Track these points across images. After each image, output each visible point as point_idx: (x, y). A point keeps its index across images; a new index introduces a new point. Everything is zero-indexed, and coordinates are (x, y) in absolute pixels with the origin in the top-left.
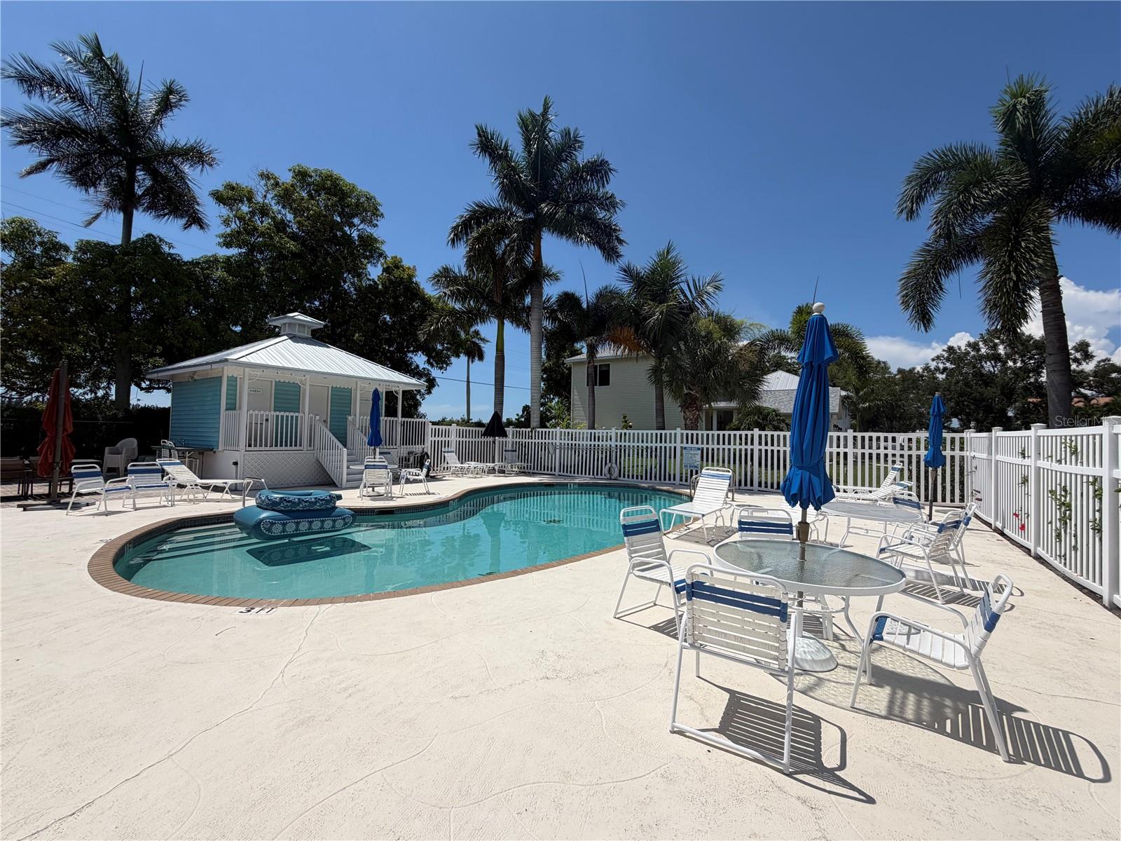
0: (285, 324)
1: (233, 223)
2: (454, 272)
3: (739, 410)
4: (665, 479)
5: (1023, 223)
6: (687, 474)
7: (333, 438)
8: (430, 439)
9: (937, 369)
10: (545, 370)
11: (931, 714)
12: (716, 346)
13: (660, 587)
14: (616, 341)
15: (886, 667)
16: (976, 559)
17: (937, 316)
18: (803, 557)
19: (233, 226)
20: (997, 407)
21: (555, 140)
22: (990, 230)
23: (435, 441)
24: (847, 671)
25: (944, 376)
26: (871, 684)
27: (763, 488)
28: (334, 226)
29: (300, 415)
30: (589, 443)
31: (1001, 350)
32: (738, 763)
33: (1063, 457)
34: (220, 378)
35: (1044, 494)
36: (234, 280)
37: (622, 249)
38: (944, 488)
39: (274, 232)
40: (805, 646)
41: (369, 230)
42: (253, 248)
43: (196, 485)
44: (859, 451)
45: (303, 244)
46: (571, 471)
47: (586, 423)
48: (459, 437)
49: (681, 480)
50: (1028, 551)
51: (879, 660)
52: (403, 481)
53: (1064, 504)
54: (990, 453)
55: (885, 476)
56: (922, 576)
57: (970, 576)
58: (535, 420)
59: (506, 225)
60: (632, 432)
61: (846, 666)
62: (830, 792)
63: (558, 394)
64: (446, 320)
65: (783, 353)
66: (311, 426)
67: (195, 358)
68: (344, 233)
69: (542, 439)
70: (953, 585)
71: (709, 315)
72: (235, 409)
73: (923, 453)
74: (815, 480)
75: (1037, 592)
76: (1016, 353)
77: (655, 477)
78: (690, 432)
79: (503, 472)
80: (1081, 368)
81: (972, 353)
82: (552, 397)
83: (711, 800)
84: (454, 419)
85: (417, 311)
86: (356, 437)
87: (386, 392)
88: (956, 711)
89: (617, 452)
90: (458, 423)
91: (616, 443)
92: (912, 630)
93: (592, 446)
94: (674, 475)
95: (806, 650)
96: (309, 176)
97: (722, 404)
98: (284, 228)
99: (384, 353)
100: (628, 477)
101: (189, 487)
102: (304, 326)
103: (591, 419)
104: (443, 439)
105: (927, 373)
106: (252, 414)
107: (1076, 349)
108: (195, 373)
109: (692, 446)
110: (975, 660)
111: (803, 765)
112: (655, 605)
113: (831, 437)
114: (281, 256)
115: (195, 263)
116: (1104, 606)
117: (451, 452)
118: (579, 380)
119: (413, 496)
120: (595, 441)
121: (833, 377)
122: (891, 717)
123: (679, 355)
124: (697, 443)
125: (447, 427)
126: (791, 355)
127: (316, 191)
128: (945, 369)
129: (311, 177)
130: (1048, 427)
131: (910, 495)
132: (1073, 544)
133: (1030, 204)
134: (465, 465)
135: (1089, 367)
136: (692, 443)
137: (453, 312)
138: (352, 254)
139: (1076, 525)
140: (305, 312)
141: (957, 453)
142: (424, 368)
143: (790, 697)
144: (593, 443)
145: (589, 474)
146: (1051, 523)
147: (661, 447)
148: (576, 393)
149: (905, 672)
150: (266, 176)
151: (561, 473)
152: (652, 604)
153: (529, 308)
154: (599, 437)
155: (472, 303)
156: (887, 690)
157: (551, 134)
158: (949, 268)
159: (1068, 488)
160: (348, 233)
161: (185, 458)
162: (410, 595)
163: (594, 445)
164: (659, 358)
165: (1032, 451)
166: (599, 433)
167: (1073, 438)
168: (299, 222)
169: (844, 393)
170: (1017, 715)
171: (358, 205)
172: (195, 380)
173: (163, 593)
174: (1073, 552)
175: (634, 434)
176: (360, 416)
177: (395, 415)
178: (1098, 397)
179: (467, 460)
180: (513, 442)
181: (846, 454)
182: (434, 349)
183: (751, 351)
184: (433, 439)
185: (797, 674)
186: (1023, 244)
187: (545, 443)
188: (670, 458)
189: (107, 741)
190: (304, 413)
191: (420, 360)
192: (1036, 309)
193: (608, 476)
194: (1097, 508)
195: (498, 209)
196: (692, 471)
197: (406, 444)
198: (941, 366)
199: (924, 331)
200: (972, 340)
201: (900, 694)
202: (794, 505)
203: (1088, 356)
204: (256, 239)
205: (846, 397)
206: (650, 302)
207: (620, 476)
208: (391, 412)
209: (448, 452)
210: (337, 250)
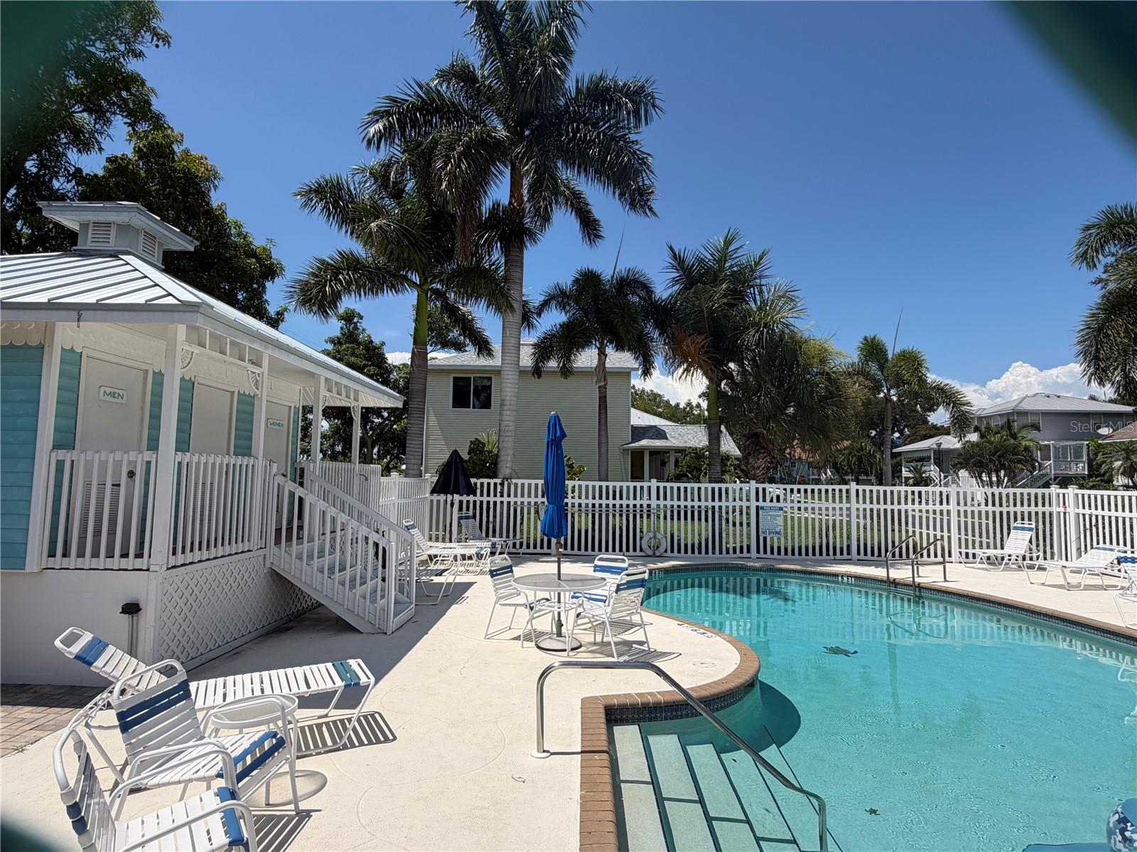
4: (735, 552)
49: (758, 552)
58: (508, 466)
60: (682, 485)
69: (522, 497)
77: (721, 550)
91: (658, 502)
94: (749, 545)
100: (679, 552)
109: (771, 504)
118: (439, 396)
120: (622, 499)
124: (778, 501)
136: (771, 501)
144: (618, 502)
145: (614, 551)
148: (432, 417)
154: (628, 493)
163: (621, 505)
166: (628, 487)
175: (686, 488)
187: (530, 503)
193: (649, 551)
207: (667, 551)
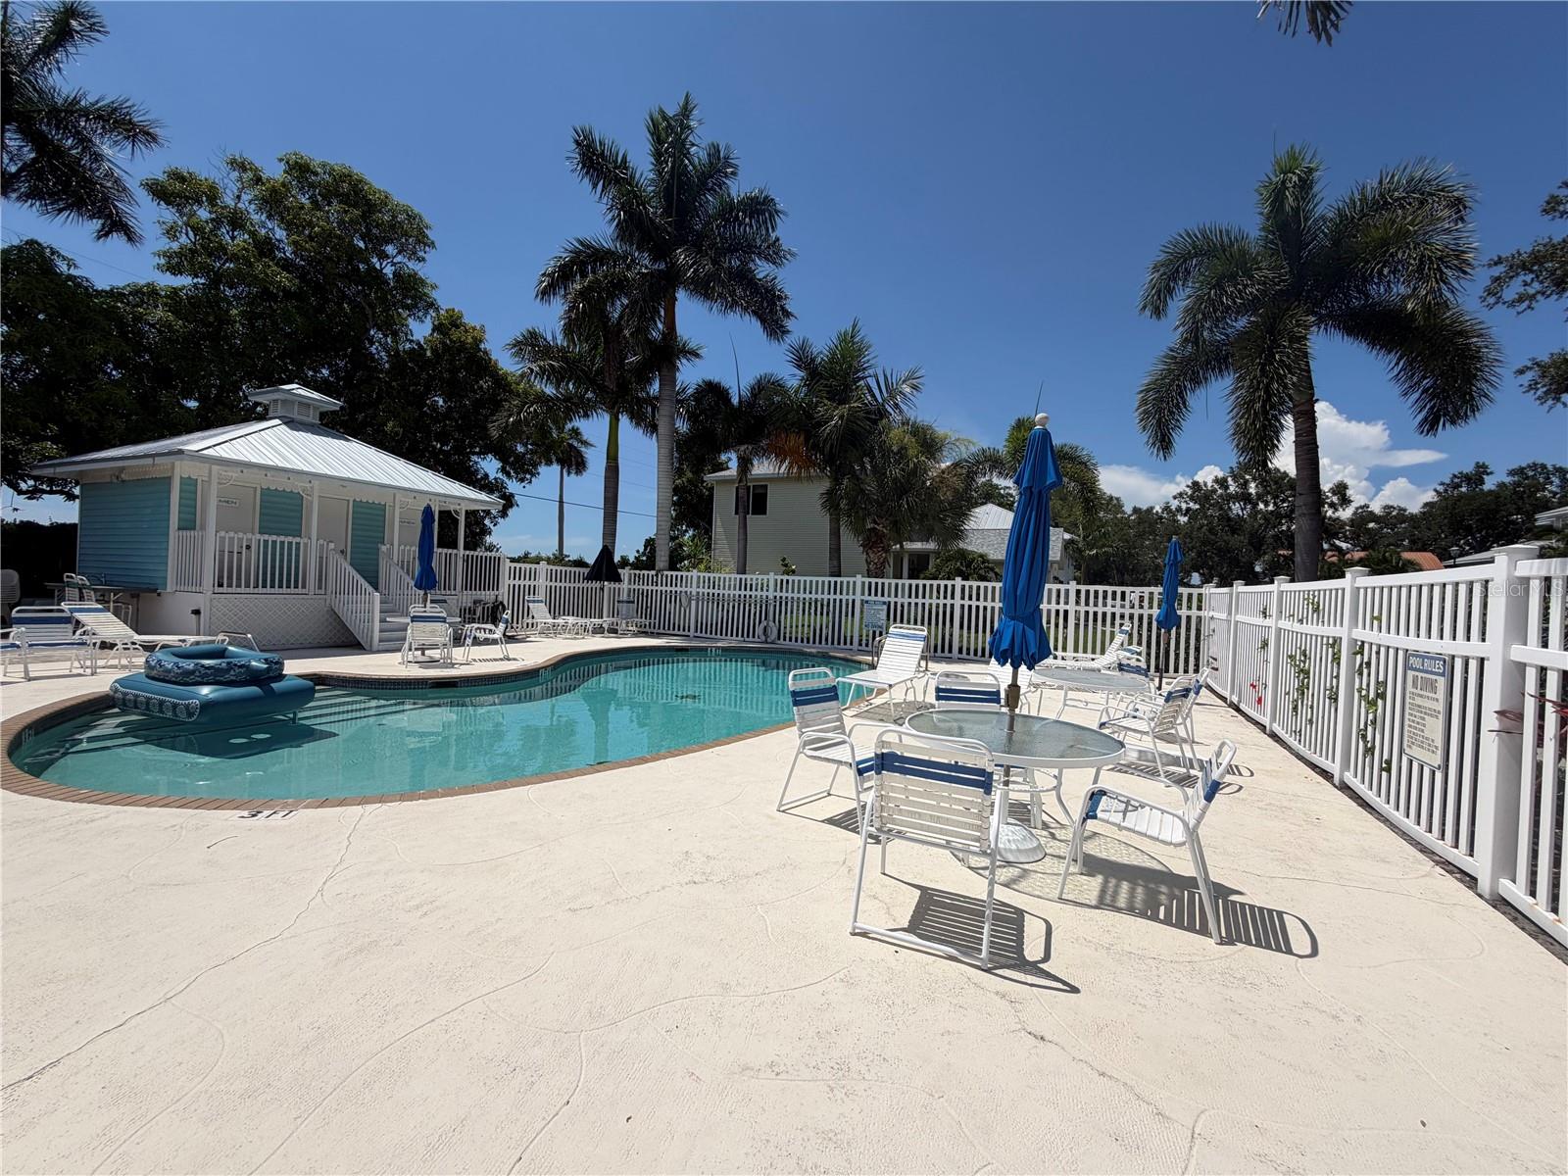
0: (276, 401)
1: (184, 236)
2: (545, 339)
3: (937, 553)
4: (839, 643)
5: (1279, 331)
6: (867, 636)
7: (358, 576)
8: (507, 582)
9: (1179, 509)
10: (676, 490)
11: (1145, 901)
12: (911, 465)
13: (838, 768)
14: (781, 454)
15: (1099, 855)
16: (1205, 738)
17: (1179, 440)
18: (1011, 727)
19: (183, 239)
20: (1244, 560)
21: (698, 158)
22: (1243, 335)
23: (514, 586)
24: (1056, 860)
25: (1186, 519)
26: (1082, 874)
27: (964, 655)
28: (354, 254)
29: (302, 541)
30: (737, 592)
31: (1253, 489)
32: (930, 961)
33: (1305, 616)
34: (168, 480)
35: (1284, 659)
36: (186, 327)
37: (790, 324)
38: (1177, 655)
39: (254, 256)
40: (1010, 834)
41: (413, 266)
42: (216, 279)
43: (134, 643)
44: (1082, 609)
45: (302, 277)
46: (711, 631)
47: (733, 565)
48: (551, 581)
49: (860, 645)
50: (1263, 728)
51: (1092, 848)
52: (469, 641)
53: (1302, 670)
54: (1230, 614)
55: (1111, 641)
56: (1146, 756)
57: (1198, 757)
58: (662, 559)
59: (625, 276)
60: (796, 578)
61: (1054, 856)
62: (1032, 985)
63: (691, 525)
64: (532, 409)
65: (995, 481)
66: (321, 558)
67: (119, 446)
68: (371, 268)
69: (671, 586)
70: (1180, 766)
71: (903, 424)
72: (194, 529)
73: (1155, 612)
74: (1030, 633)
75: (1267, 771)
76: (1268, 493)
77: (827, 639)
78: (873, 581)
79: (615, 631)
80: (1337, 514)
81: (1220, 491)
82: (684, 528)
83: (899, 1001)
84: (543, 555)
85: (485, 393)
86: (393, 577)
87: (440, 512)
88: (1171, 897)
89: (775, 606)
90: (549, 561)
91: (775, 594)
92: (1129, 806)
93: (742, 596)
94: (852, 637)
95: (1011, 838)
96: (312, 172)
97: (918, 546)
98: (271, 251)
99: (435, 453)
100: (790, 640)
101: (120, 646)
102: (308, 405)
103: (741, 560)
104: (527, 583)
105: (1168, 514)
106: (224, 538)
107: (1334, 491)
108: (122, 469)
109: (876, 599)
110: (1192, 834)
111: (1003, 960)
112: (829, 795)
113: (1050, 590)
114: (266, 294)
115: (114, 294)
116: (1334, 785)
117: (538, 601)
118: (724, 504)
119: (484, 663)
120: (746, 590)
121: (1057, 515)
122: (1102, 906)
123: (862, 477)
124: (883, 595)
125: (533, 566)
126: (1006, 484)
127: (324, 197)
128: (1188, 510)
129: (316, 174)
130: (1292, 581)
131: (1138, 660)
132: (1309, 717)
133: (1288, 309)
134: (560, 621)
135: (1346, 514)
136: (876, 595)
137: (542, 398)
138: (383, 300)
139: (1313, 695)
140: (306, 384)
141: (1194, 612)
142: (495, 479)
143: (991, 893)
144: (743, 593)
145: (737, 636)
146: (1288, 693)
147: (835, 600)
148: (719, 523)
149: (1120, 860)
150: (241, 166)
151: (698, 634)
152: (825, 794)
153: (656, 398)
154: (751, 585)
155: (571, 386)
156: (1100, 879)
157: (693, 150)
158: (1197, 382)
159: (1308, 652)
160: (378, 266)
161: (108, 602)
162: (497, 789)
163: (745, 596)
164: (836, 480)
165: (1274, 610)
166: (752, 579)
167: (1316, 593)
168: (295, 243)
169: (1067, 536)
170: (1234, 898)
171: (393, 226)
172: (123, 481)
173: (107, 795)
174: (1308, 726)
175: (799, 581)
176: (399, 545)
177: (455, 546)
178: (1353, 551)
179: (562, 613)
180: (630, 590)
181: (1066, 612)
182: (513, 452)
183: (955, 475)
184: (512, 582)
185: (1000, 867)
186: (1277, 357)
187: (676, 592)
188: (847, 616)
189: (61, 988)
190: (310, 538)
191: (490, 466)
192: (1288, 438)
193: (763, 638)
194: (1335, 674)
195: (613, 252)
196: (874, 632)
197: (471, 589)
198: (1184, 506)
199: (1163, 458)
200: (1220, 475)
201: (1113, 882)
202: (1003, 664)
203: (1345, 501)
204: (224, 264)
205: (1071, 541)
206: (826, 401)
207: (779, 639)
208: (447, 541)
209: (534, 602)
210: (359, 292)
